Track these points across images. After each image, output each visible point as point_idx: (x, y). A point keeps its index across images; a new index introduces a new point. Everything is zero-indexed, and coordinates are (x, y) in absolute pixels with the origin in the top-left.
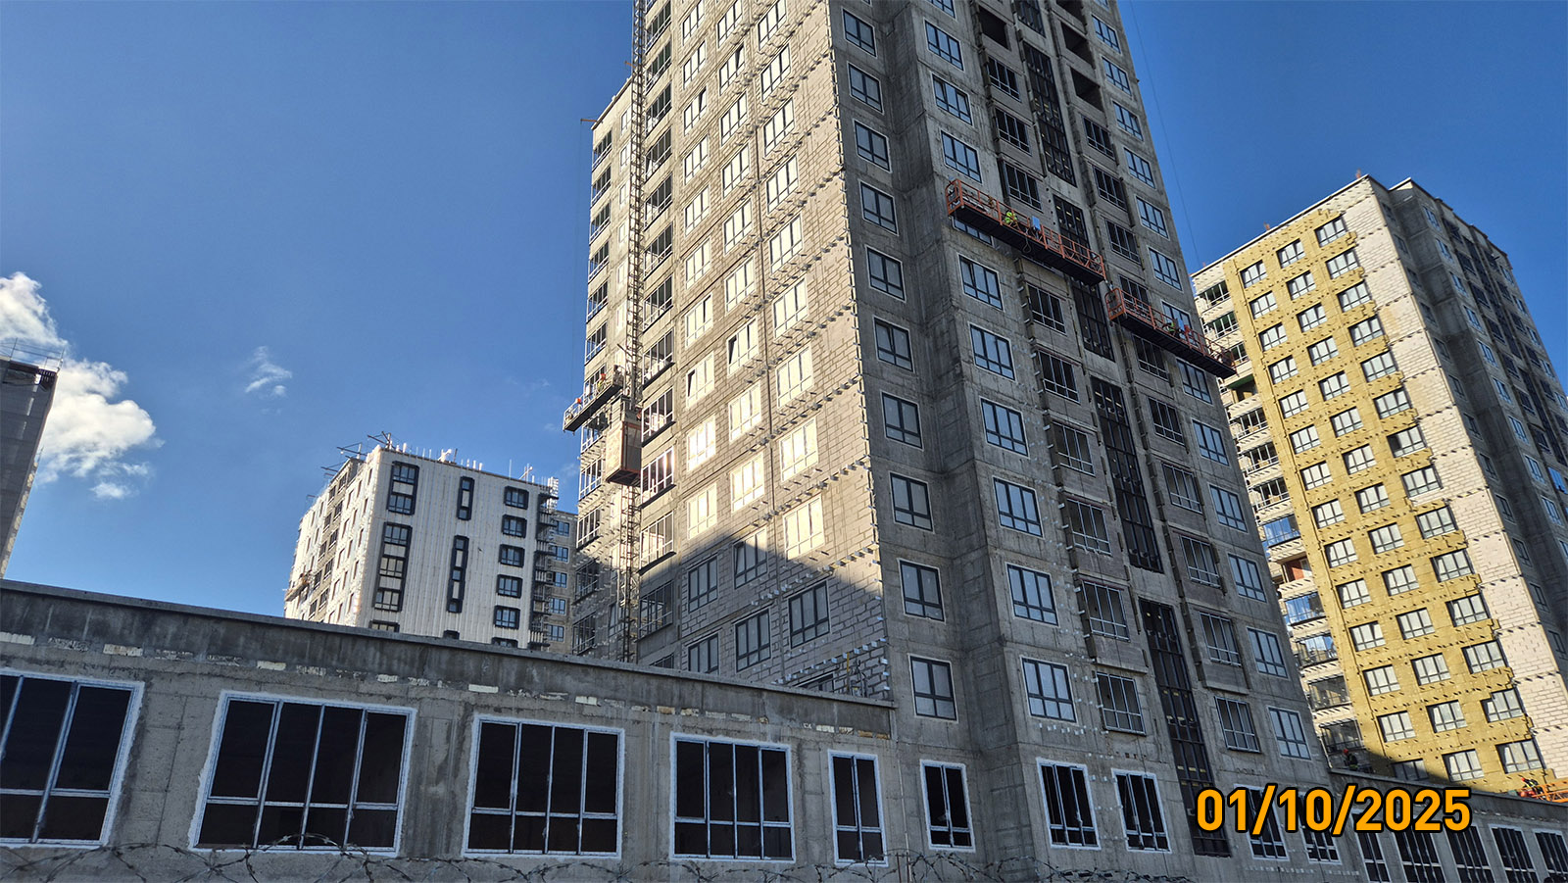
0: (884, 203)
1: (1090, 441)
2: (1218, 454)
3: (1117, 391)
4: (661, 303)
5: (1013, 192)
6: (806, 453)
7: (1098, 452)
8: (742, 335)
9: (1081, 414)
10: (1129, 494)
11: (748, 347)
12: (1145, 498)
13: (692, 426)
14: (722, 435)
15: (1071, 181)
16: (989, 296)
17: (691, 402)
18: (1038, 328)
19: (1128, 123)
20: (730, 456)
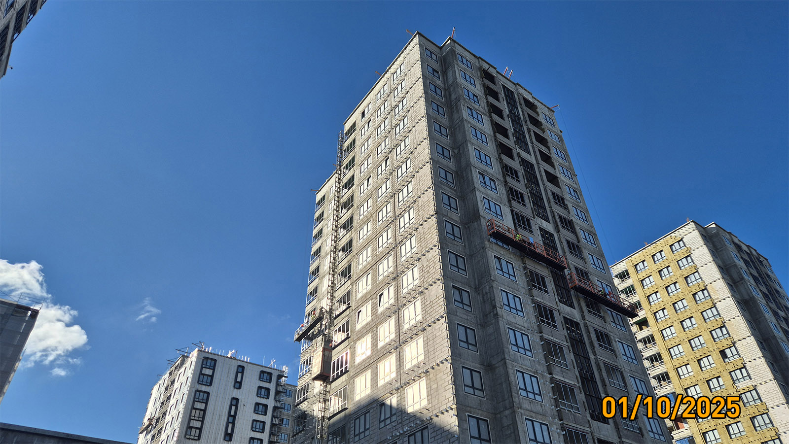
0: (456, 230)
1: (565, 350)
2: (632, 359)
3: (577, 324)
4: (346, 276)
5: (519, 225)
6: (418, 354)
7: (570, 357)
8: (386, 292)
9: (559, 336)
10: (587, 379)
11: (388, 299)
12: (596, 382)
13: (359, 339)
14: (374, 344)
15: (547, 220)
16: (509, 275)
17: (359, 327)
18: (535, 292)
19: (573, 194)
20: (378, 355)
